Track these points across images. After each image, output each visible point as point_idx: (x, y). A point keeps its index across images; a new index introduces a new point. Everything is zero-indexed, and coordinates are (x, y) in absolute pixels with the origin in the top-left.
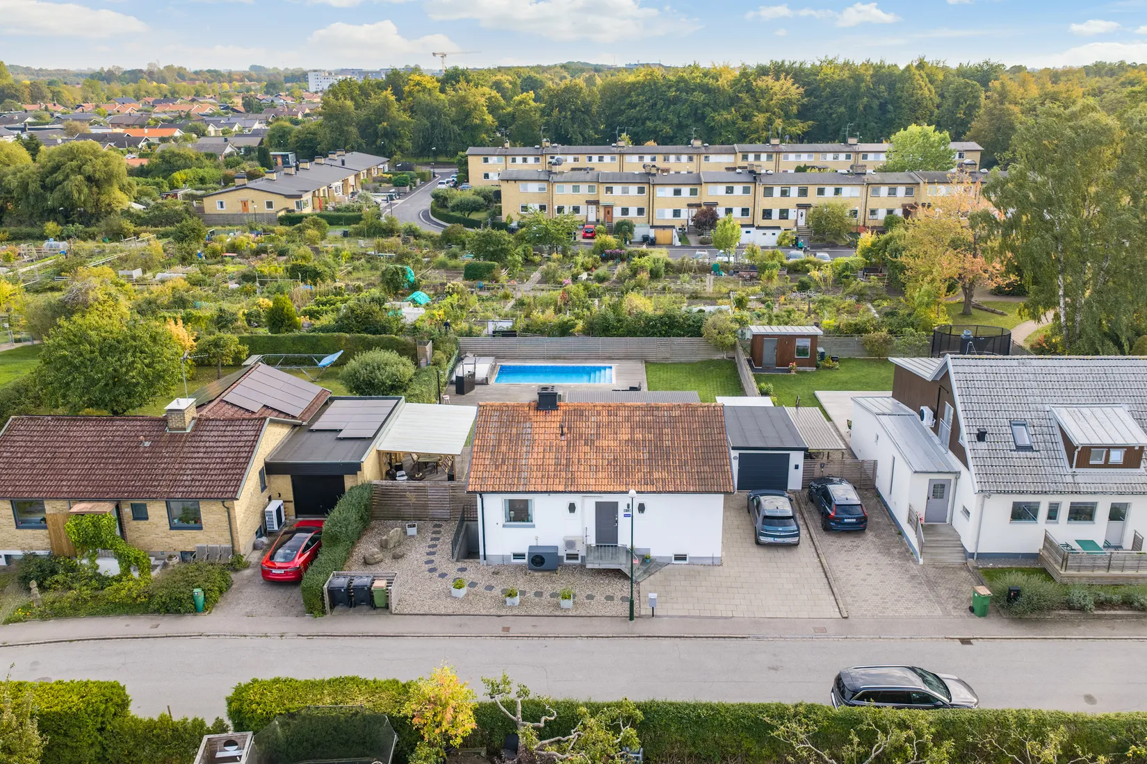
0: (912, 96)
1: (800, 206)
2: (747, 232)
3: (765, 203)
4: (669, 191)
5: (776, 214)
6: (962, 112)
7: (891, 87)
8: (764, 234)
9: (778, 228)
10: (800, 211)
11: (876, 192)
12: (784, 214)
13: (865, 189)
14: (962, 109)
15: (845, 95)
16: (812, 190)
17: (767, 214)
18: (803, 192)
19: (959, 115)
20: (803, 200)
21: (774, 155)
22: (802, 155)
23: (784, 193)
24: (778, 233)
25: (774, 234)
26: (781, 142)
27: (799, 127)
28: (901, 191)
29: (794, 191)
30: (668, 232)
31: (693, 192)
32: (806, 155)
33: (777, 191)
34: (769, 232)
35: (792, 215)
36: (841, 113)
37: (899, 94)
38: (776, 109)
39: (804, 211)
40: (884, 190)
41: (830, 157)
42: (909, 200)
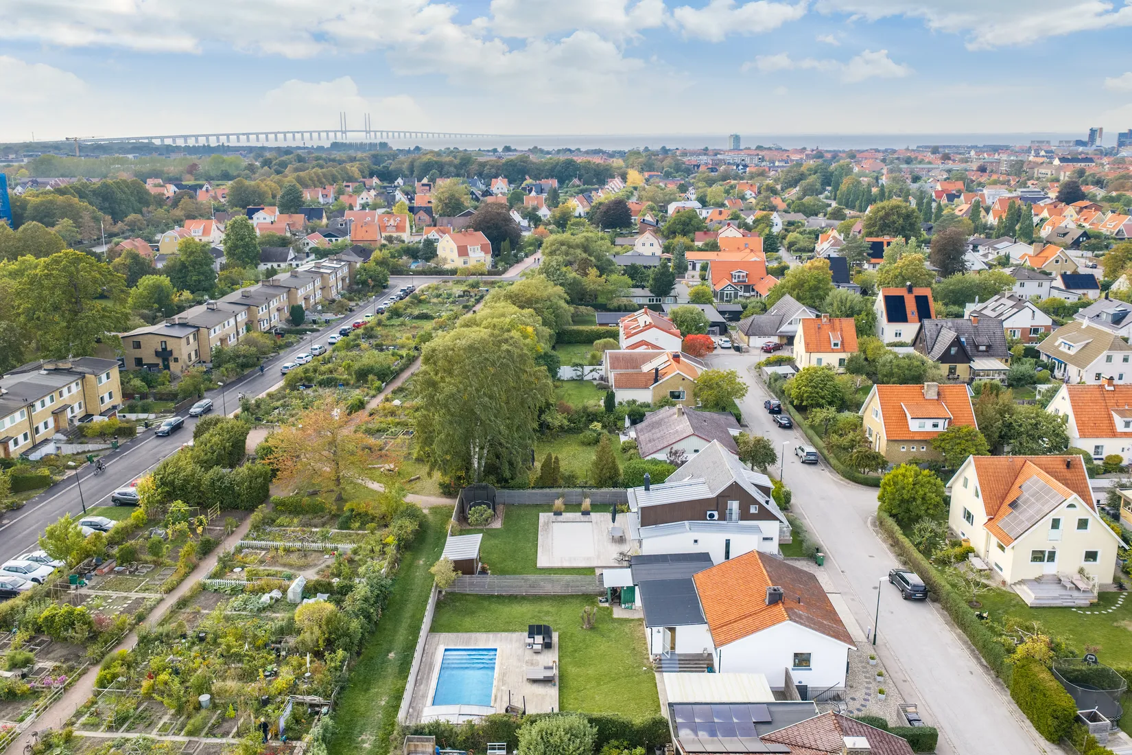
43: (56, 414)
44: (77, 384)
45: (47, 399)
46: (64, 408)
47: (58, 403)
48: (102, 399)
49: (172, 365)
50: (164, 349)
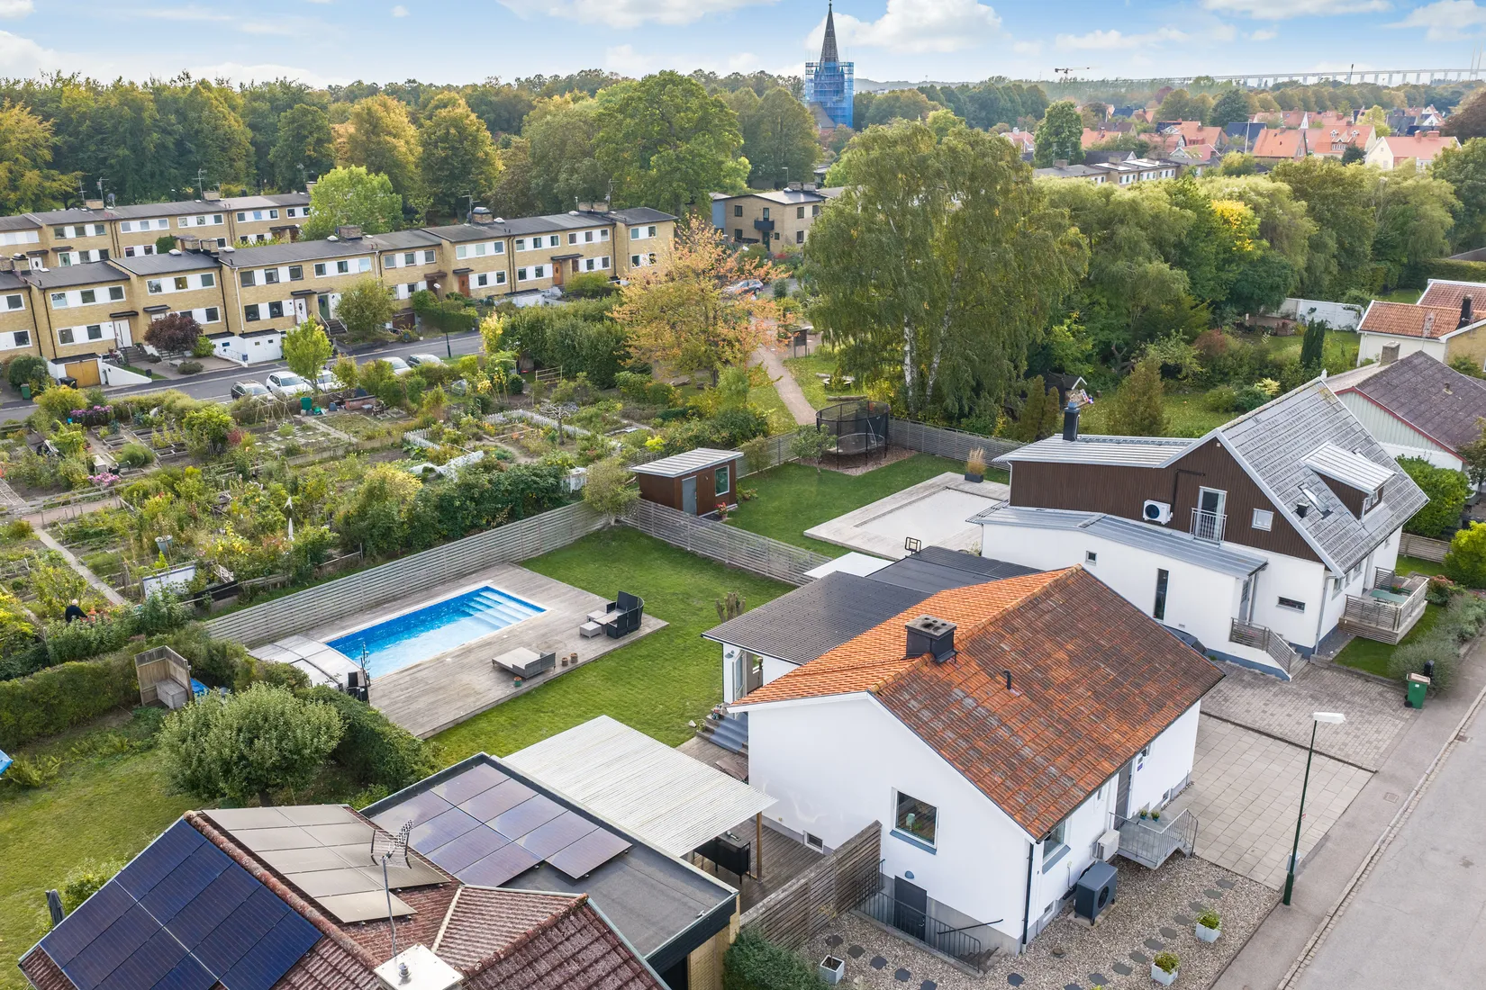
0: (216, 128)
1: (296, 295)
2: (224, 345)
3: (242, 297)
4: (74, 298)
5: (264, 311)
6: (311, 148)
7: (182, 116)
8: (257, 344)
9: (272, 331)
10: (298, 302)
11: (390, 261)
12: (276, 309)
13: (376, 260)
14: (310, 144)
15: (121, 130)
16: (309, 269)
17: (252, 313)
18: (296, 274)
19: (308, 153)
20: (299, 286)
21: (107, 226)
22: (150, 221)
23: (270, 278)
24: (277, 338)
25: (271, 341)
26: (106, 204)
27: (66, 181)
28: (420, 257)
29: (284, 274)
30: (88, 363)
31: (116, 293)
32: (157, 221)
33: (260, 277)
34: (263, 339)
35: (288, 308)
36: (125, 156)
37: (196, 126)
38: (18, 155)
39: (302, 301)
40: (400, 259)
41: (192, 221)
42: (432, 269)
43: (558, 261)
44: (604, 233)
45: (546, 240)
46: (575, 259)
47: (564, 248)
48: (636, 260)
49: (772, 242)
50: (766, 219)
